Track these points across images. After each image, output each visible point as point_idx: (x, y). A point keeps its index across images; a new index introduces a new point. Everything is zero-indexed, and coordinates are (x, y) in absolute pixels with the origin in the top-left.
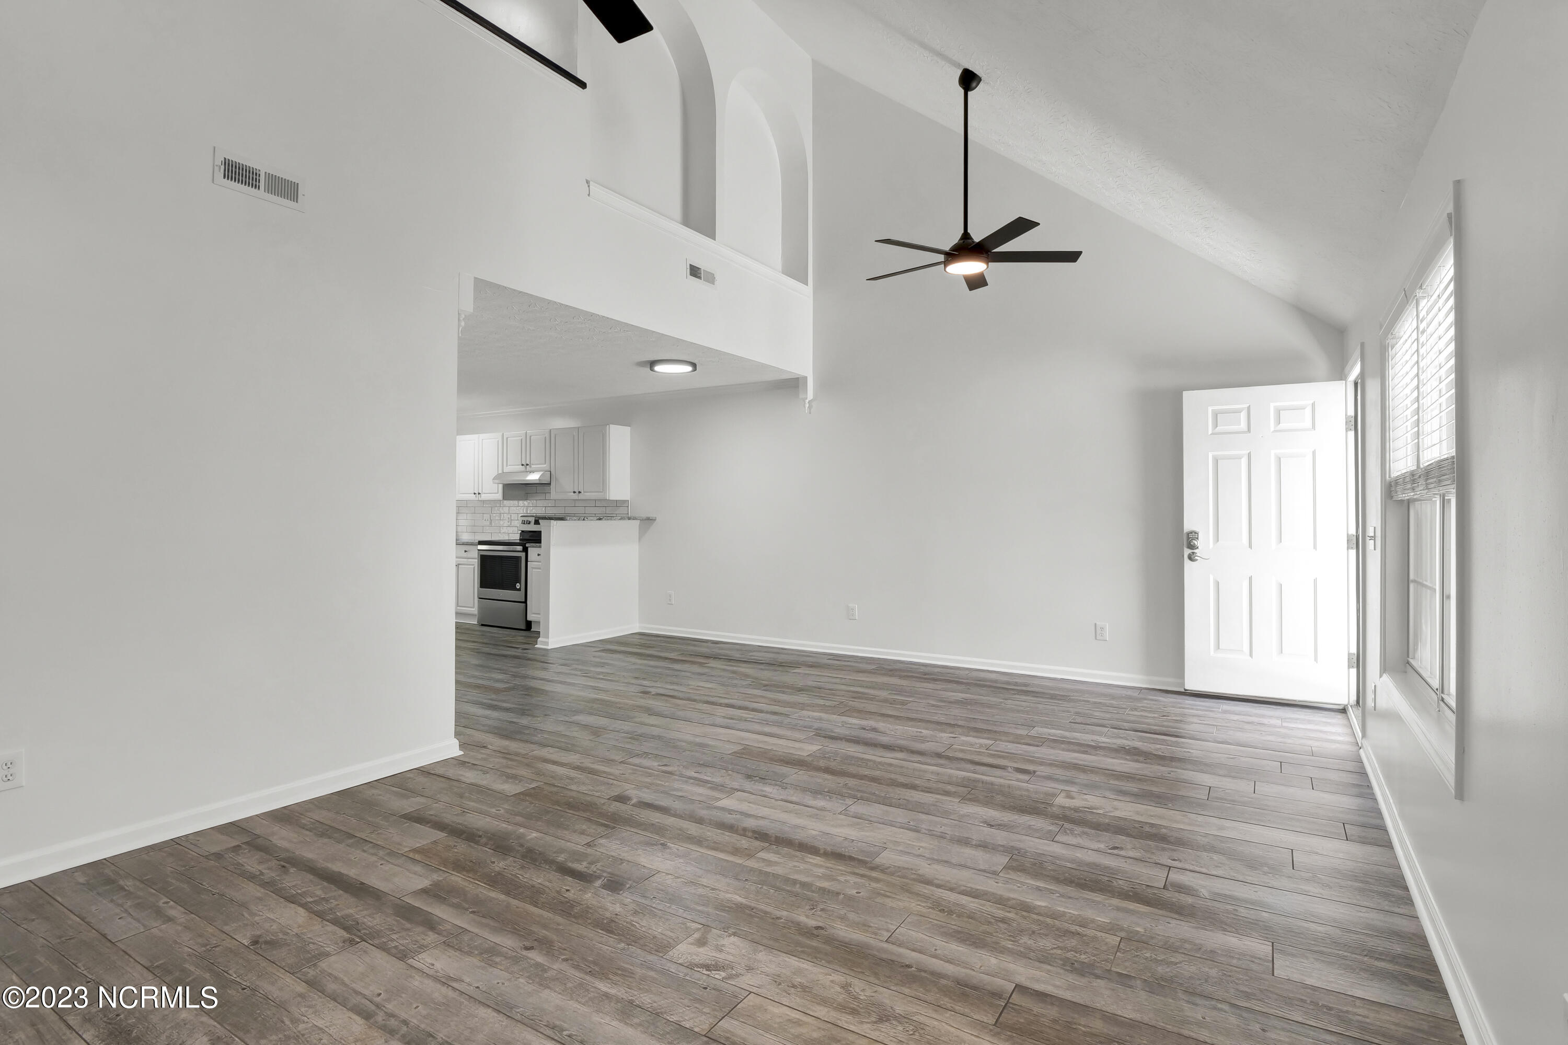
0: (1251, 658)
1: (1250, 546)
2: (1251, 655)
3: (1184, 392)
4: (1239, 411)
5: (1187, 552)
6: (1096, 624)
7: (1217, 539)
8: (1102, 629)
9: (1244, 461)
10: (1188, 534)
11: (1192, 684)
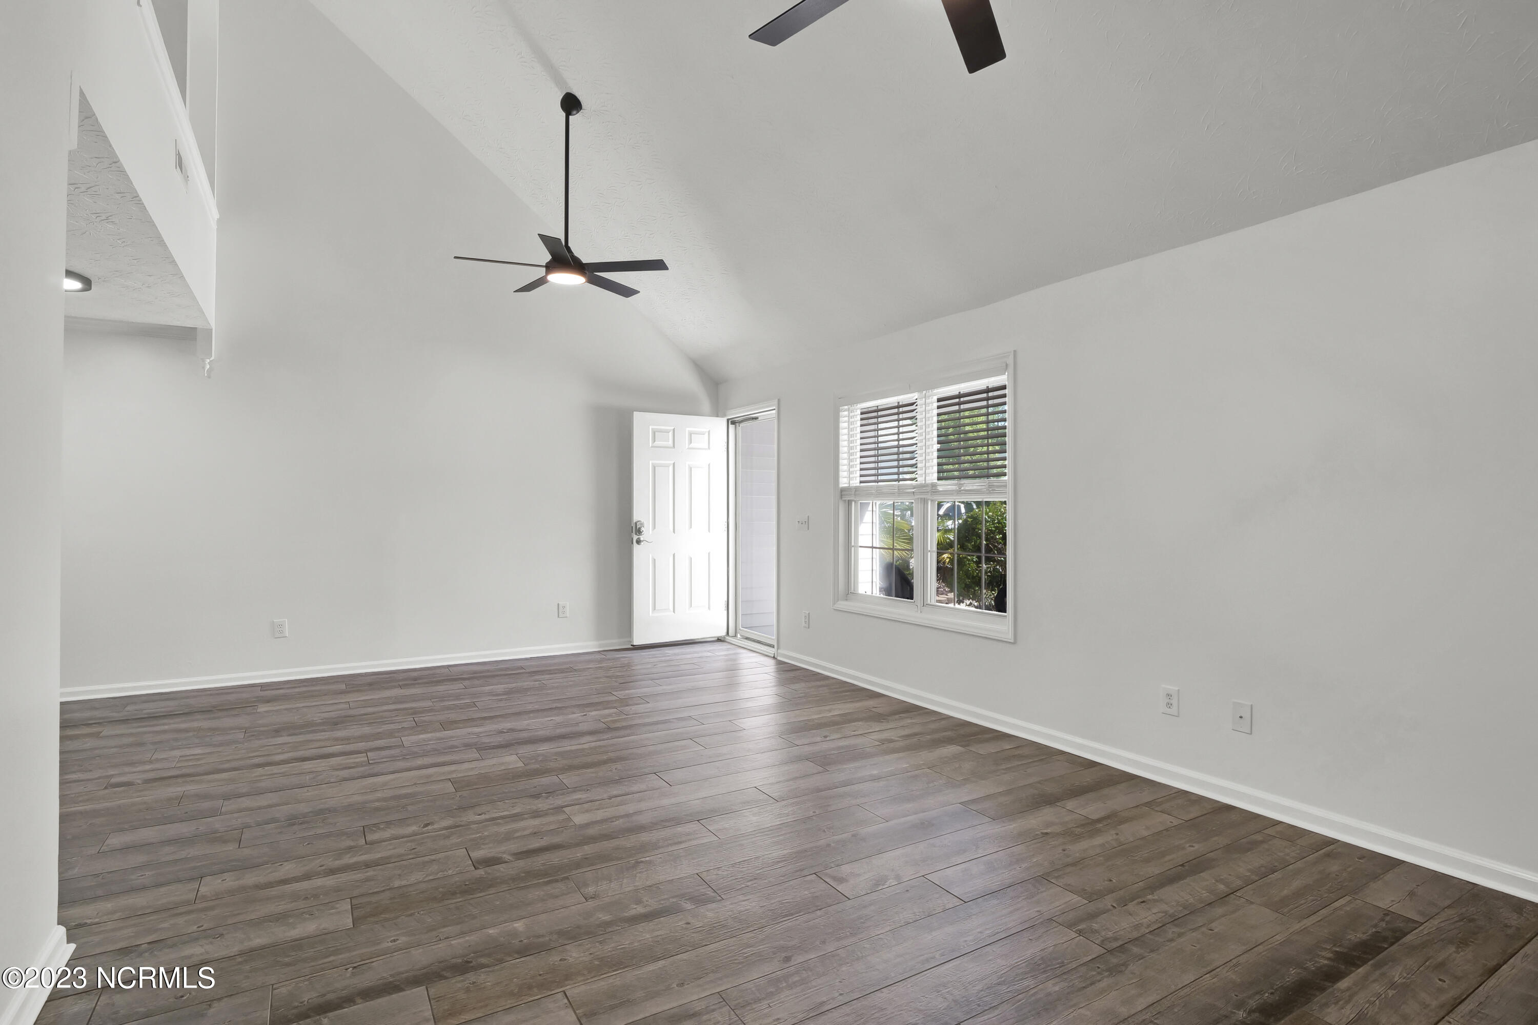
0: (673, 614)
1: (674, 532)
2: (674, 612)
3: (634, 412)
4: (668, 432)
5: (635, 538)
6: (558, 604)
7: (654, 527)
8: (564, 607)
9: (671, 468)
10: (636, 523)
11: (637, 642)
